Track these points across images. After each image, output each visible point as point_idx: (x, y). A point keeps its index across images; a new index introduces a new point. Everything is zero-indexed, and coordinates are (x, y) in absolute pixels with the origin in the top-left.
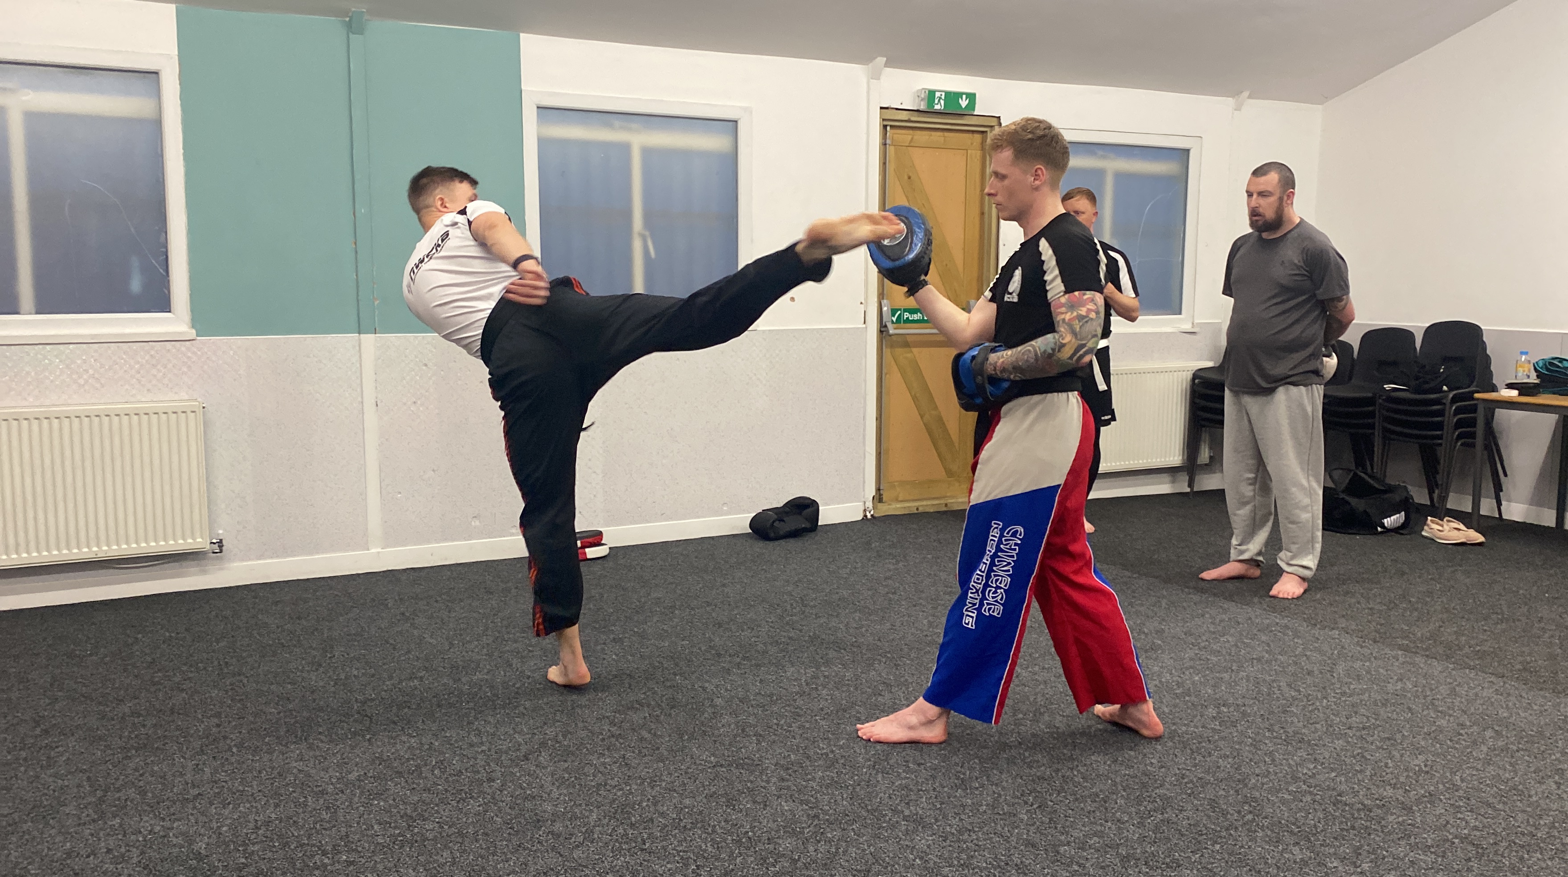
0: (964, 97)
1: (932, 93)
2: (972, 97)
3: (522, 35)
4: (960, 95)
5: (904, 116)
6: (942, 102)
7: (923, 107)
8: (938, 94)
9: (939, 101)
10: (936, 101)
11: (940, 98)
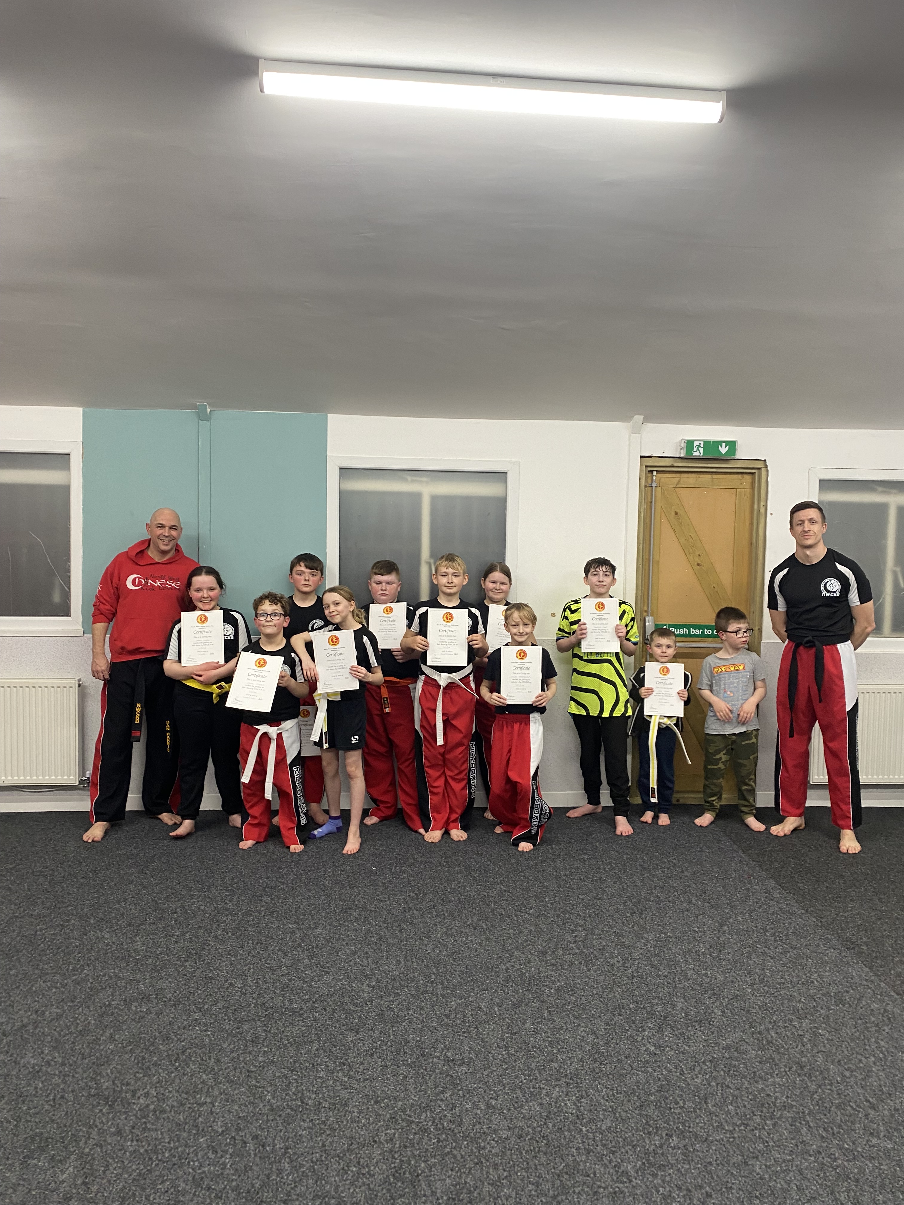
0: (724, 444)
1: (690, 444)
2: (732, 445)
3: (329, 415)
4: (720, 443)
5: (668, 462)
6: (701, 450)
7: (683, 454)
8: (696, 443)
9: (698, 449)
10: (695, 449)
11: (699, 446)
